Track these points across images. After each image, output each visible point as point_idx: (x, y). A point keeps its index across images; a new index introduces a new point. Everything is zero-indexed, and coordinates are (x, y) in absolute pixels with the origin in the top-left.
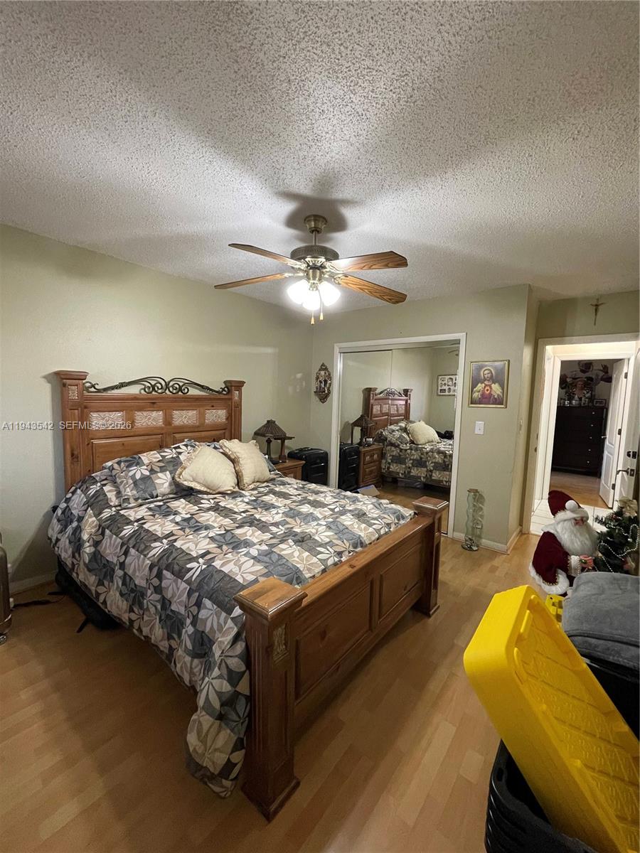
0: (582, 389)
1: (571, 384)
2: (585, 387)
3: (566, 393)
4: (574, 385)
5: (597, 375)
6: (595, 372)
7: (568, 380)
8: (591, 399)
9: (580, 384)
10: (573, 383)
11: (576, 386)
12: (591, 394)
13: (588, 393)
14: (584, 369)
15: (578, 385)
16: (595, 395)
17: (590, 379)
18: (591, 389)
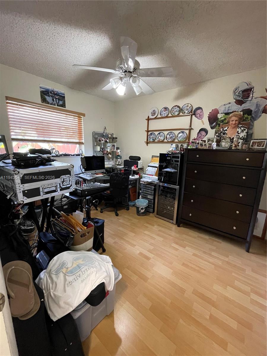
0: (236, 126)
1: (222, 121)
2: (239, 123)
3: (216, 133)
4: (225, 122)
5: (258, 106)
6: (255, 101)
7: (220, 116)
8: (246, 140)
9: (234, 119)
10: (225, 119)
11: (228, 122)
12: (247, 133)
13: (243, 131)
14: (240, 99)
15: (231, 122)
16: (252, 134)
17: (248, 112)
18: (249, 127)
